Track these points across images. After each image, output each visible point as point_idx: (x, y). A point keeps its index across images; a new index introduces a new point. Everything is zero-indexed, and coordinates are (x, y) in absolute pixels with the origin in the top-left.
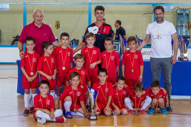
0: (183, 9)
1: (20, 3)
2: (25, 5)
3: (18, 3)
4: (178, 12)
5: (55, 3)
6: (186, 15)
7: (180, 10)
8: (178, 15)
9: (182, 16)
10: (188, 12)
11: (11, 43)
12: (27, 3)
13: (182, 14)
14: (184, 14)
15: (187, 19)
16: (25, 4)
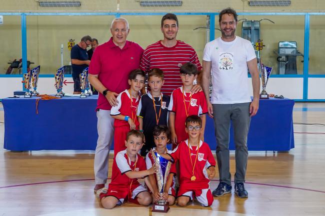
0: (251, 21)
1: (17, 14)
2: (25, 16)
3: (13, 14)
4: (244, 26)
5: (68, 14)
6: (255, 29)
7: (248, 24)
8: (244, 30)
9: (250, 31)
10: (257, 26)
11: (6, 71)
12: (27, 14)
13: (249, 29)
14: (253, 29)
15: (257, 36)
16: (23, 14)
